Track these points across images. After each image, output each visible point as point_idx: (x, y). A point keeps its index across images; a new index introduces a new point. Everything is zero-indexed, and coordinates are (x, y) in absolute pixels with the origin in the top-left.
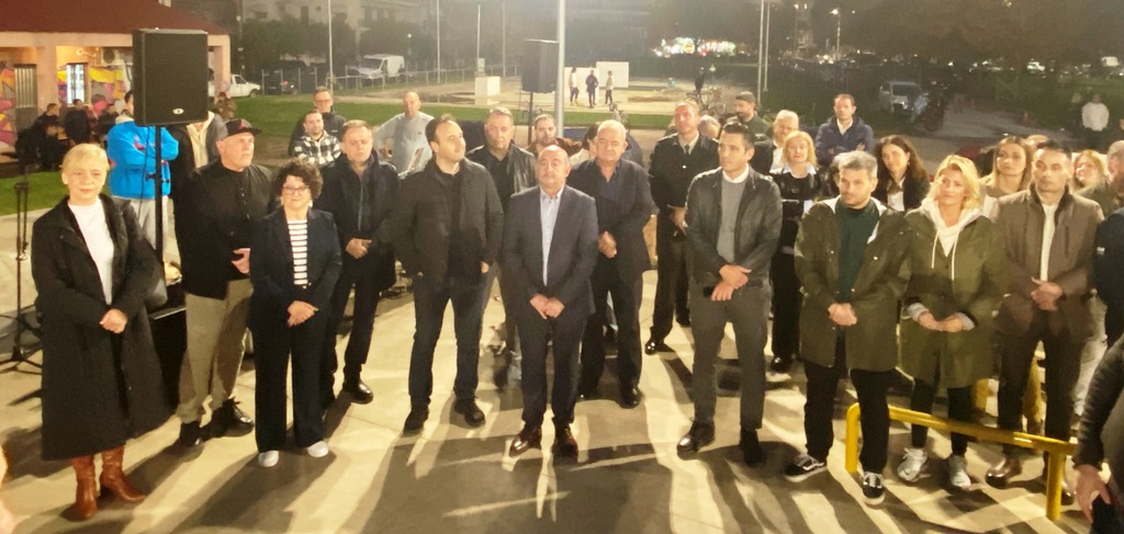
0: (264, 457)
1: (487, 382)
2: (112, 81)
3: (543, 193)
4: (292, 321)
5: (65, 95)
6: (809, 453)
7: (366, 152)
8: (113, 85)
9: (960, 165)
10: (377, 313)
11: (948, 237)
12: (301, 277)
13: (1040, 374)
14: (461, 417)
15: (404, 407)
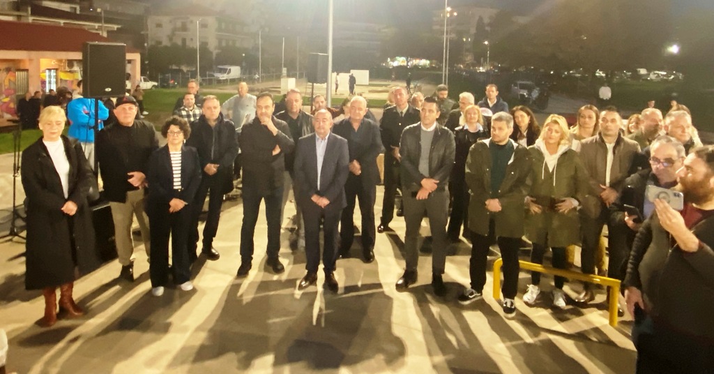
0: (155, 291)
1: (286, 248)
2: (71, 79)
3: (317, 136)
4: (171, 210)
5: (45, 87)
6: (472, 288)
7: (216, 114)
8: (72, 82)
9: (558, 120)
10: (222, 209)
11: (551, 161)
12: (177, 184)
13: (605, 242)
14: (271, 268)
15: (237, 262)
